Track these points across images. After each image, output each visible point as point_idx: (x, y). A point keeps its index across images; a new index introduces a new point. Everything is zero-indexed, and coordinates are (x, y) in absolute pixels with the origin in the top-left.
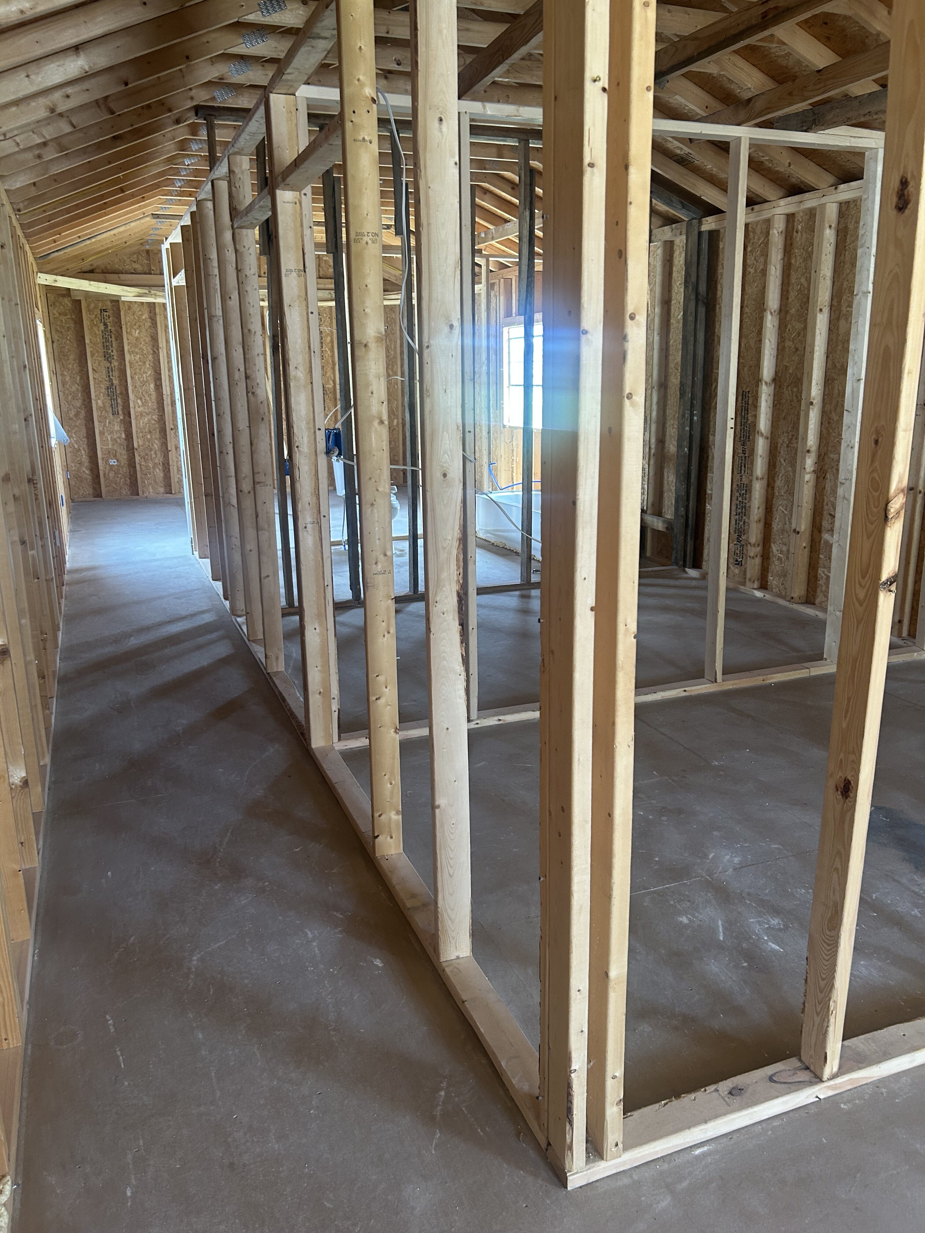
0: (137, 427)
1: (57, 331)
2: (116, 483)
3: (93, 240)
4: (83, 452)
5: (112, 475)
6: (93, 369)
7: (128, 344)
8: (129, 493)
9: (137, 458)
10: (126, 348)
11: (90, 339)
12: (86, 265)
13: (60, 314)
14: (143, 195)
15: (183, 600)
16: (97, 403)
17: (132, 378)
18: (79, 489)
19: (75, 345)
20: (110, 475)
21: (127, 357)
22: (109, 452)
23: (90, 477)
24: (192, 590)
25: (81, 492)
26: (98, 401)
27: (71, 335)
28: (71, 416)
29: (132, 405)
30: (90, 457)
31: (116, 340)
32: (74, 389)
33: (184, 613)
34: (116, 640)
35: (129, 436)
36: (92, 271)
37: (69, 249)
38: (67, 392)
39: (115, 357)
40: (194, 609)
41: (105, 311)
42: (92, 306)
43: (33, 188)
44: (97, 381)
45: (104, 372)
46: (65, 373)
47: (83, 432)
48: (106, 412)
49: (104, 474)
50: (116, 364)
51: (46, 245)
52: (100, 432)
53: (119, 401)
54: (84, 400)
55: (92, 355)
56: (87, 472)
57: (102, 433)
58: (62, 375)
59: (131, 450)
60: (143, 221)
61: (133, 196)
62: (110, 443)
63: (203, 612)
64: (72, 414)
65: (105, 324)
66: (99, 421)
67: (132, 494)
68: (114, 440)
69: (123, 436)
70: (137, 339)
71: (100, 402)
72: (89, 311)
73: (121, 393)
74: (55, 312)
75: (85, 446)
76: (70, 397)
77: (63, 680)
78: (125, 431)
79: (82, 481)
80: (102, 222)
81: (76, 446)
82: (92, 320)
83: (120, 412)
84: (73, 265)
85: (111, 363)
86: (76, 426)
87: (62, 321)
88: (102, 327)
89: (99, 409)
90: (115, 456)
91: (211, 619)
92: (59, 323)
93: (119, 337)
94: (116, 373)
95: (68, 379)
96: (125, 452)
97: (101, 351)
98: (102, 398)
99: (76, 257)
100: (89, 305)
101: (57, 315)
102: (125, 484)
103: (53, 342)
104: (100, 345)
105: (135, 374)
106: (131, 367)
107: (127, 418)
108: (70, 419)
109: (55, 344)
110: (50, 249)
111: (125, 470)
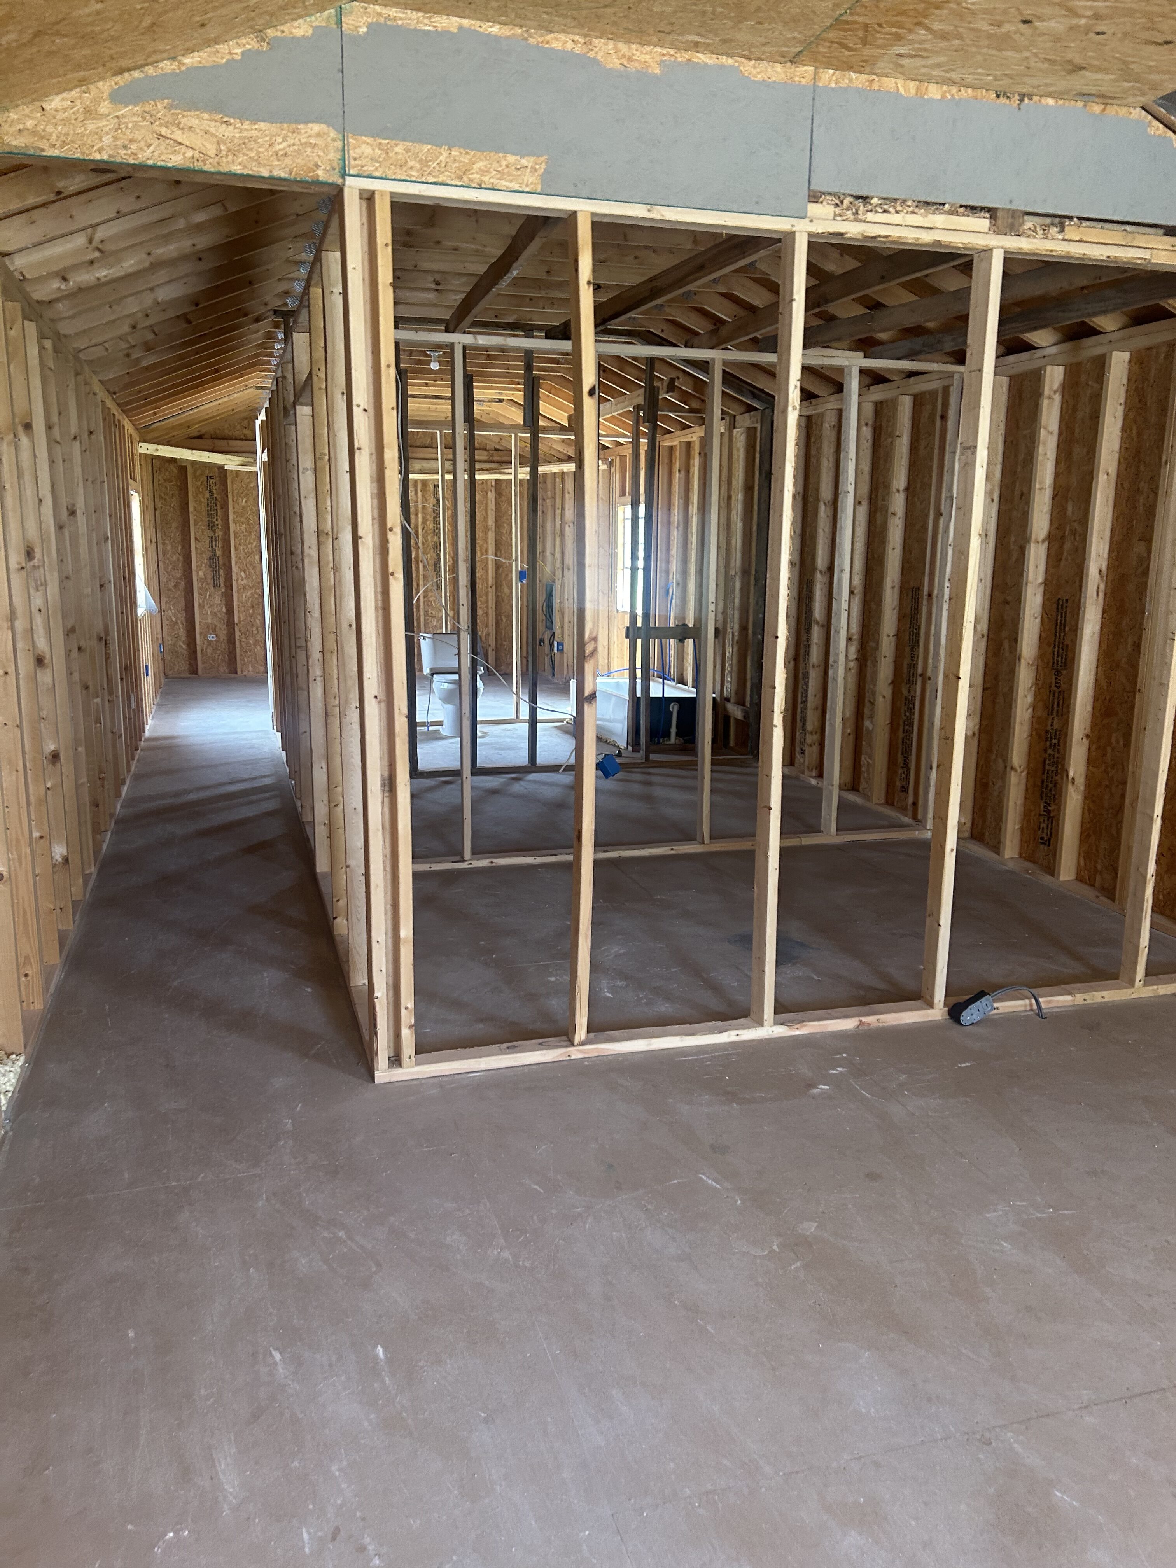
0: (238, 601)
1: (161, 497)
2: (214, 660)
3: (196, 411)
4: (181, 626)
5: (209, 651)
6: (196, 539)
7: (234, 513)
8: (227, 671)
9: (237, 634)
10: (231, 517)
11: (195, 507)
12: (194, 431)
13: (165, 480)
14: (241, 372)
15: (249, 767)
16: (198, 573)
17: (236, 549)
18: (174, 664)
19: (179, 513)
20: (208, 651)
21: (232, 527)
22: (208, 627)
23: (185, 653)
24: (260, 759)
25: (176, 668)
26: (200, 572)
27: (174, 503)
28: (170, 586)
29: (234, 578)
30: (188, 631)
31: (222, 508)
32: (175, 558)
33: (246, 777)
34: (177, 795)
35: (230, 611)
36: (200, 437)
37: (172, 419)
38: (167, 561)
39: (220, 527)
40: (257, 774)
41: (212, 478)
42: (199, 472)
43: (127, 376)
44: (199, 551)
45: (207, 542)
46: (167, 542)
47: (182, 604)
48: (208, 584)
49: (202, 650)
50: (221, 533)
51: (146, 417)
52: (200, 605)
53: (222, 572)
54: (185, 571)
55: (196, 524)
56: (184, 647)
57: (201, 606)
58: (164, 544)
59: (231, 624)
60: (246, 392)
61: (229, 374)
62: (210, 617)
63: (265, 777)
64: (172, 584)
65: (211, 492)
66: (200, 594)
67: (230, 672)
68: (215, 614)
69: (224, 610)
70: (243, 508)
71: (201, 573)
72: (195, 477)
73: (224, 565)
74: (160, 478)
75: (183, 619)
76: (170, 567)
77: (120, 822)
78: (226, 605)
79: (177, 657)
80: (203, 396)
81: (174, 619)
82: (198, 488)
83: (222, 585)
84: (179, 432)
85: (214, 532)
86: (174, 597)
87: (166, 488)
88: (208, 495)
89: (202, 581)
90: (214, 631)
91: (270, 782)
92: (163, 489)
93: (225, 506)
94: (220, 544)
95: (169, 547)
96: (225, 627)
97: (206, 519)
98: (204, 569)
99: (180, 425)
100: (195, 472)
101: (162, 481)
102: (223, 661)
103: (155, 509)
104: (205, 513)
105: (240, 544)
106: (235, 537)
107: (229, 591)
108: (169, 590)
109: (158, 513)
110: (151, 420)
111: (224, 646)
